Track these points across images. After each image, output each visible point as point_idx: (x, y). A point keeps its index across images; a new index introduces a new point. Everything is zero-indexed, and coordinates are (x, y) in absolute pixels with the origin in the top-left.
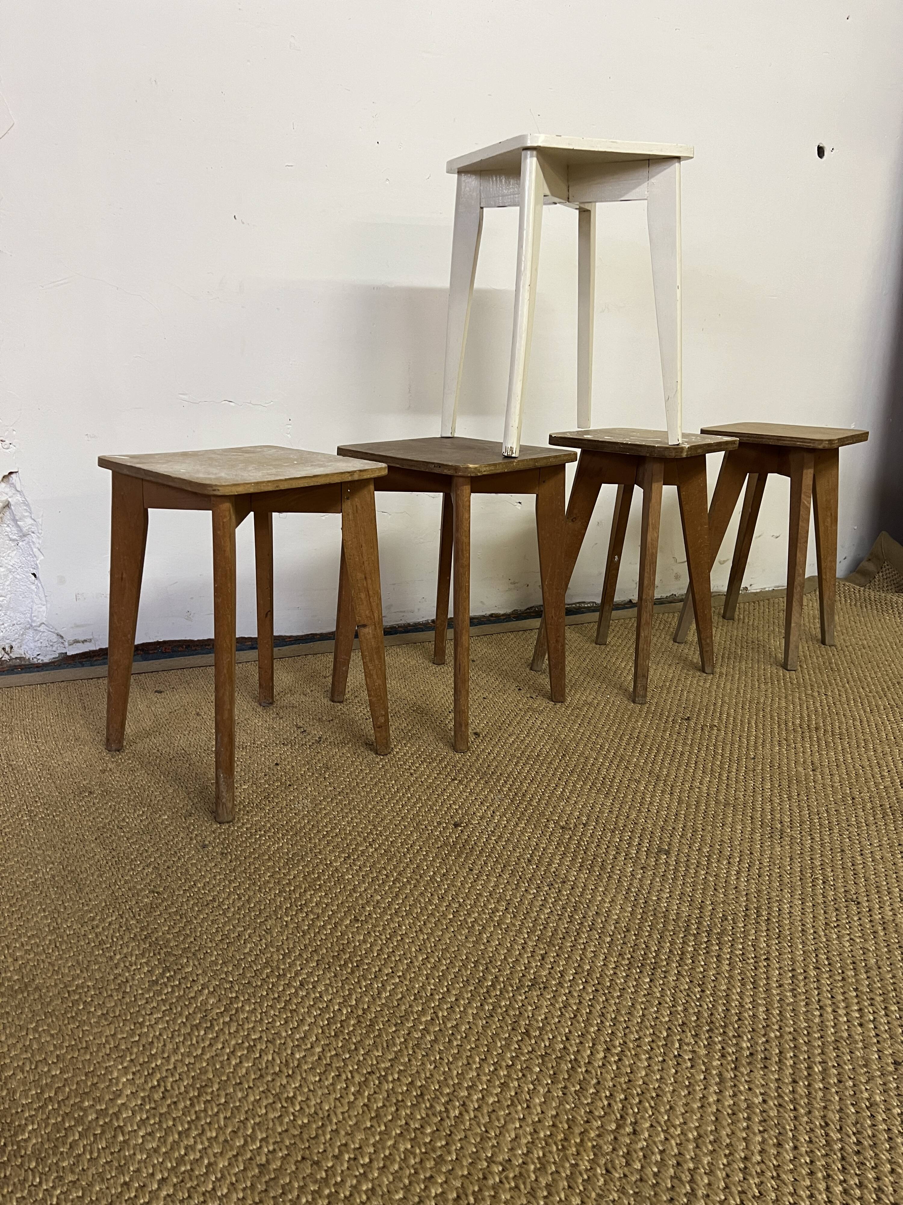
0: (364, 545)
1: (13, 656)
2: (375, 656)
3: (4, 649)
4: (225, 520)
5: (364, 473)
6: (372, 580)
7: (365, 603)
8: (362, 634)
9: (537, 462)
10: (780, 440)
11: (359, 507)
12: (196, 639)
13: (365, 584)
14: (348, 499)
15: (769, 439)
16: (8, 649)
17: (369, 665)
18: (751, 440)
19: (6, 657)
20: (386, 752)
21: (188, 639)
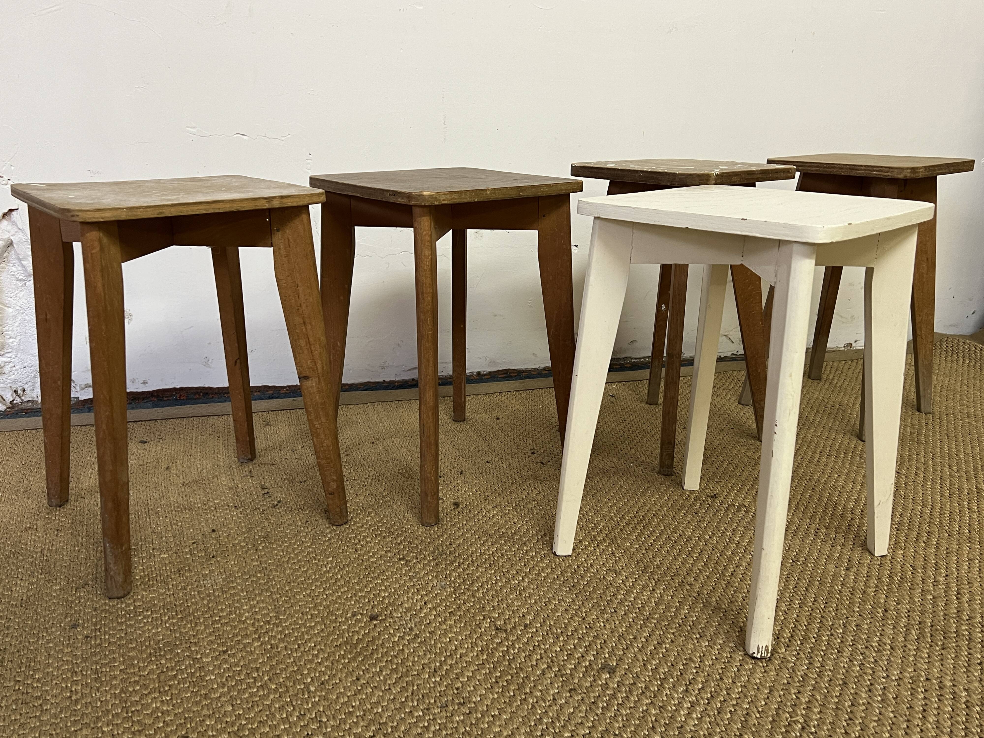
0: (299, 284)
1: (25, 399)
2: (321, 413)
3: (16, 392)
4: (93, 251)
5: (285, 200)
6: (312, 325)
7: (306, 352)
8: (305, 387)
9: (522, 191)
10: (853, 169)
11: (291, 240)
12: (216, 387)
13: (304, 330)
14: (278, 230)
15: (840, 168)
16: (20, 392)
17: (315, 423)
18: (821, 171)
19: (18, 400)
20: (341, 522)
21: (207, 386)
